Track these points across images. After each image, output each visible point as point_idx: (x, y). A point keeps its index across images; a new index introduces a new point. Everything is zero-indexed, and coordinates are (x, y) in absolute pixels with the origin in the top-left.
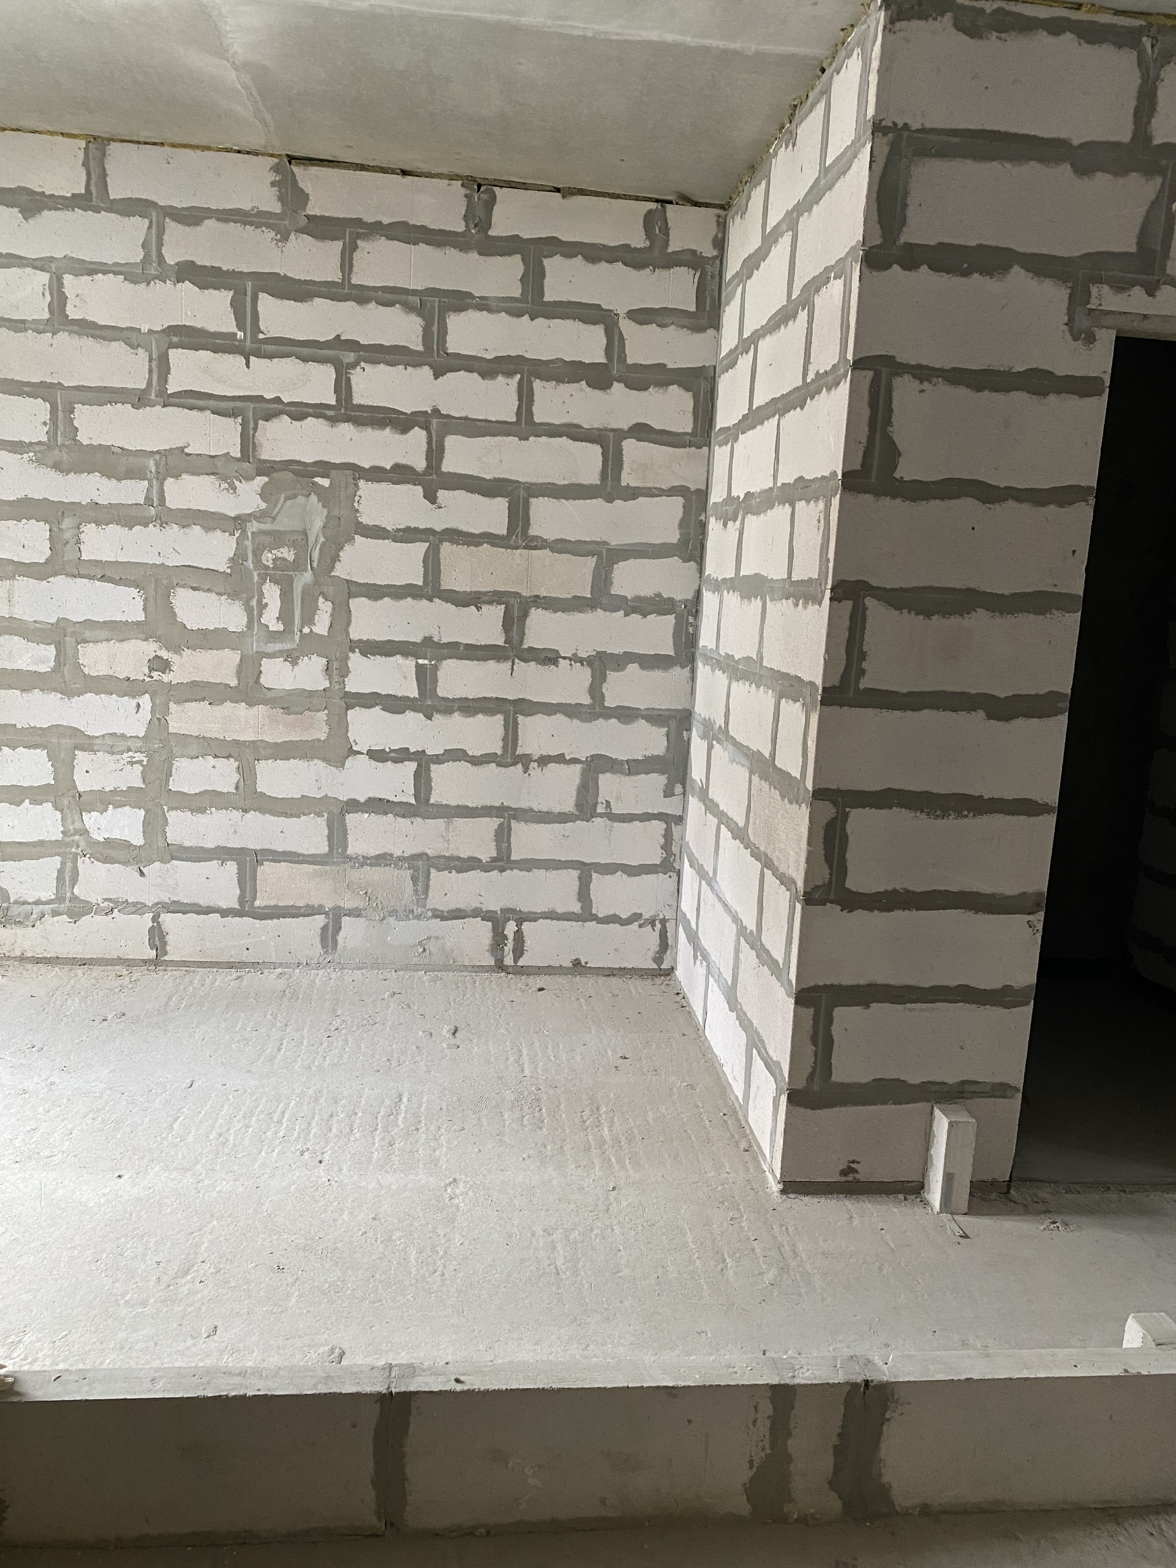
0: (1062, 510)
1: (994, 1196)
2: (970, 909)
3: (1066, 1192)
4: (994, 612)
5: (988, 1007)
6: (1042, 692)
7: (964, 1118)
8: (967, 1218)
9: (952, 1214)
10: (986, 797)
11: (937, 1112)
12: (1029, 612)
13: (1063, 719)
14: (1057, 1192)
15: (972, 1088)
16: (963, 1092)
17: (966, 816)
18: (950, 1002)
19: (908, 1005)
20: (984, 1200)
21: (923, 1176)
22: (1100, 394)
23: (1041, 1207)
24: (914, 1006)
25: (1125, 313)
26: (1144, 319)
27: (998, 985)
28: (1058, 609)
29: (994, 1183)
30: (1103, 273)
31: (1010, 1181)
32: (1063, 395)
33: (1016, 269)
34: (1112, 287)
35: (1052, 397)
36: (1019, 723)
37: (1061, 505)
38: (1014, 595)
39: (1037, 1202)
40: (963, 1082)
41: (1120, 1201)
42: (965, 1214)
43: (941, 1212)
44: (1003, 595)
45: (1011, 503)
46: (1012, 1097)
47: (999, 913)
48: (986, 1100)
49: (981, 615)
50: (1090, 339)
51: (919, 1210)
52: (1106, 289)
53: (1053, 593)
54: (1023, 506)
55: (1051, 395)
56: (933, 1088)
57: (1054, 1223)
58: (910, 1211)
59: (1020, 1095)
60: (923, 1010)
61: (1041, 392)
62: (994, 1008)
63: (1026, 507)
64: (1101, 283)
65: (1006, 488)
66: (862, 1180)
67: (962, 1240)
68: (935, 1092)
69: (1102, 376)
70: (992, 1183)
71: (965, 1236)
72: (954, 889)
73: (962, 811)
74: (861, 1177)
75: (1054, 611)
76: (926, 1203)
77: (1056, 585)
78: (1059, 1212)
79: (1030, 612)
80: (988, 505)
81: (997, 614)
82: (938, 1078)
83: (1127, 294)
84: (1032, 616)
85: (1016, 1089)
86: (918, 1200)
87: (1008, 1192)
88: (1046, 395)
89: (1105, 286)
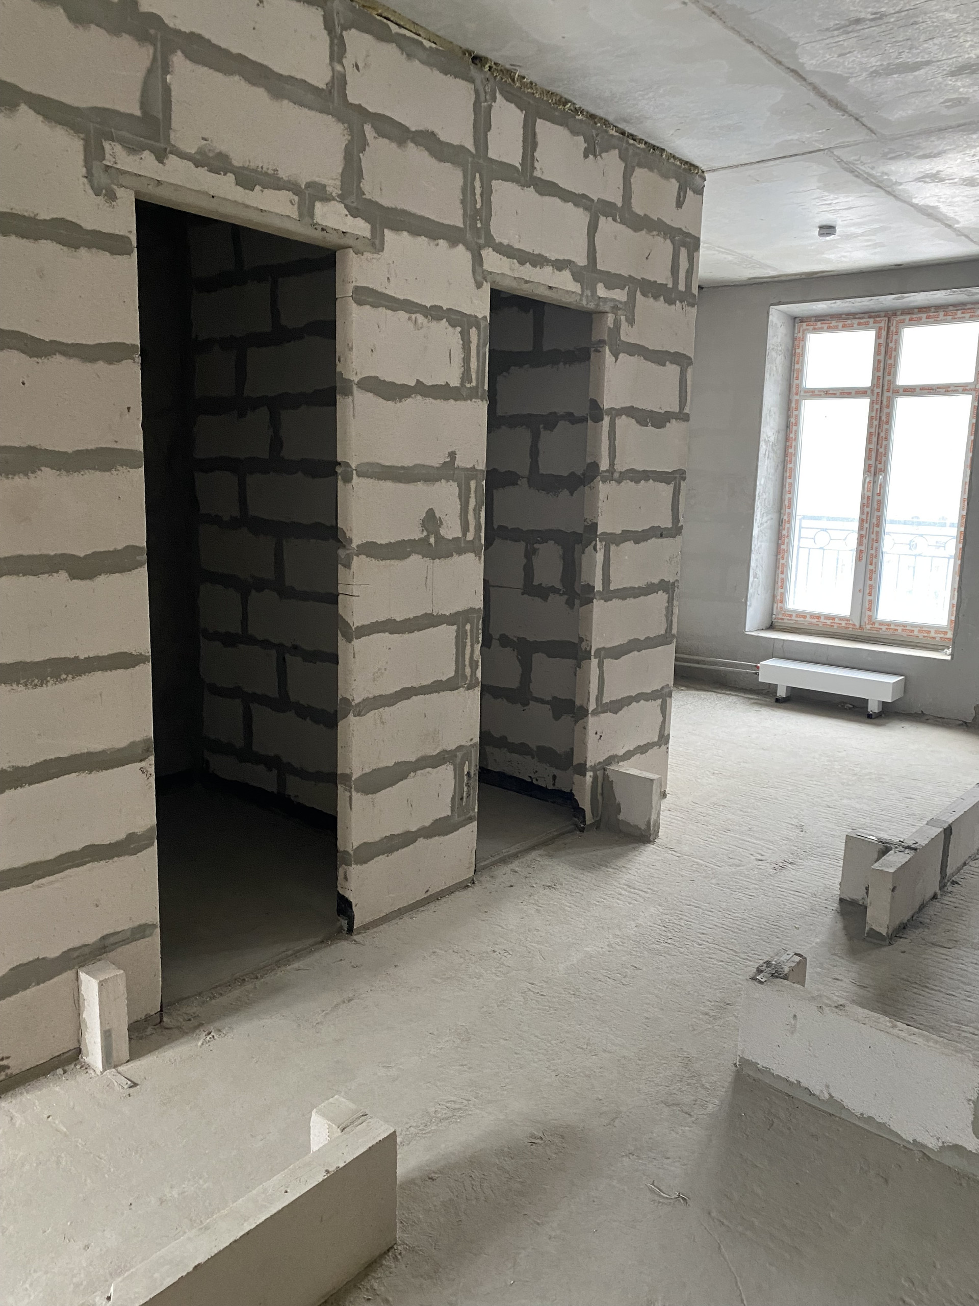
0: (112, 367)
1: (149, 1030)
2: (84, 771)
3: (211, 999)
4: (60, 471)
5: (116, 859)
6: (120, 547)
7: (112, 972)
8: (130, 1065)
9: (115, 1067)
10: (82, 657)
11: (83, 976)
12: (94, 469)
13: (144, 571)
14: (203, 1003)
15: (112, 940)
16: (105, 947)
17: (65, 680)
18: (78, 866)
19: (36, 883)
20: (141, 1038)
21: (79, 1041)
22: (129, 253)
23: (194, 1022)
24: (43, 881)
25: (140, 175)
26: (158, 185)
27: (122, 836)
28: (122, 465)
29: (147, 1019)
30: (113, 130)
31: (161, 1010)
32: (94, 250)
33: (23, 108)
34: (123, 146)
35: (83, 251)
36: (102, 579)
37: (110, 362)
38: (78, 452)
39: (189, 1020)
40: (103, 938)
41: (255, 988)
42: (128, 1061)
43: (104, 1070)
44: (66, 453)
45: (59, 358)
46: (151, 935)
47: (112, 767)
48: (127, 946)
49: (47, 474)
50: (111, 197)
51: (81, 1078)
52: (118, 148)
53: (113, 449)
54: (72, 361)
55: (82, 248)
56: (76, 954)
57: (210, 1033)
58: (73, 1082)
59: (158, 930)
60: (51, 883)
61: (73, 245)
62: (122, 858)
63: (74, 363)
64: (113, 141)
65: (51, 342)
66: (14, 1073)
67: (132, 1090)
68: (78, 956)
69: (129, 235)
70: (146, 1020)
71: (135, 1085)
72: (64, 755)
73: (60, 675)
74: (14, 1071)
75: (119, 467)
76: (86, 1067)
77: (116, 442)
78: (210, 1021)
79: (96, 470)
80: (35, 359)
81: (64, 473)
82: (77, 943)
83: (140, 157)
84: (98, 473)
85: (154, 926)
86: (78, 1067)
87: (161, 1021)
88: (77, 248)
89: (117, 144)
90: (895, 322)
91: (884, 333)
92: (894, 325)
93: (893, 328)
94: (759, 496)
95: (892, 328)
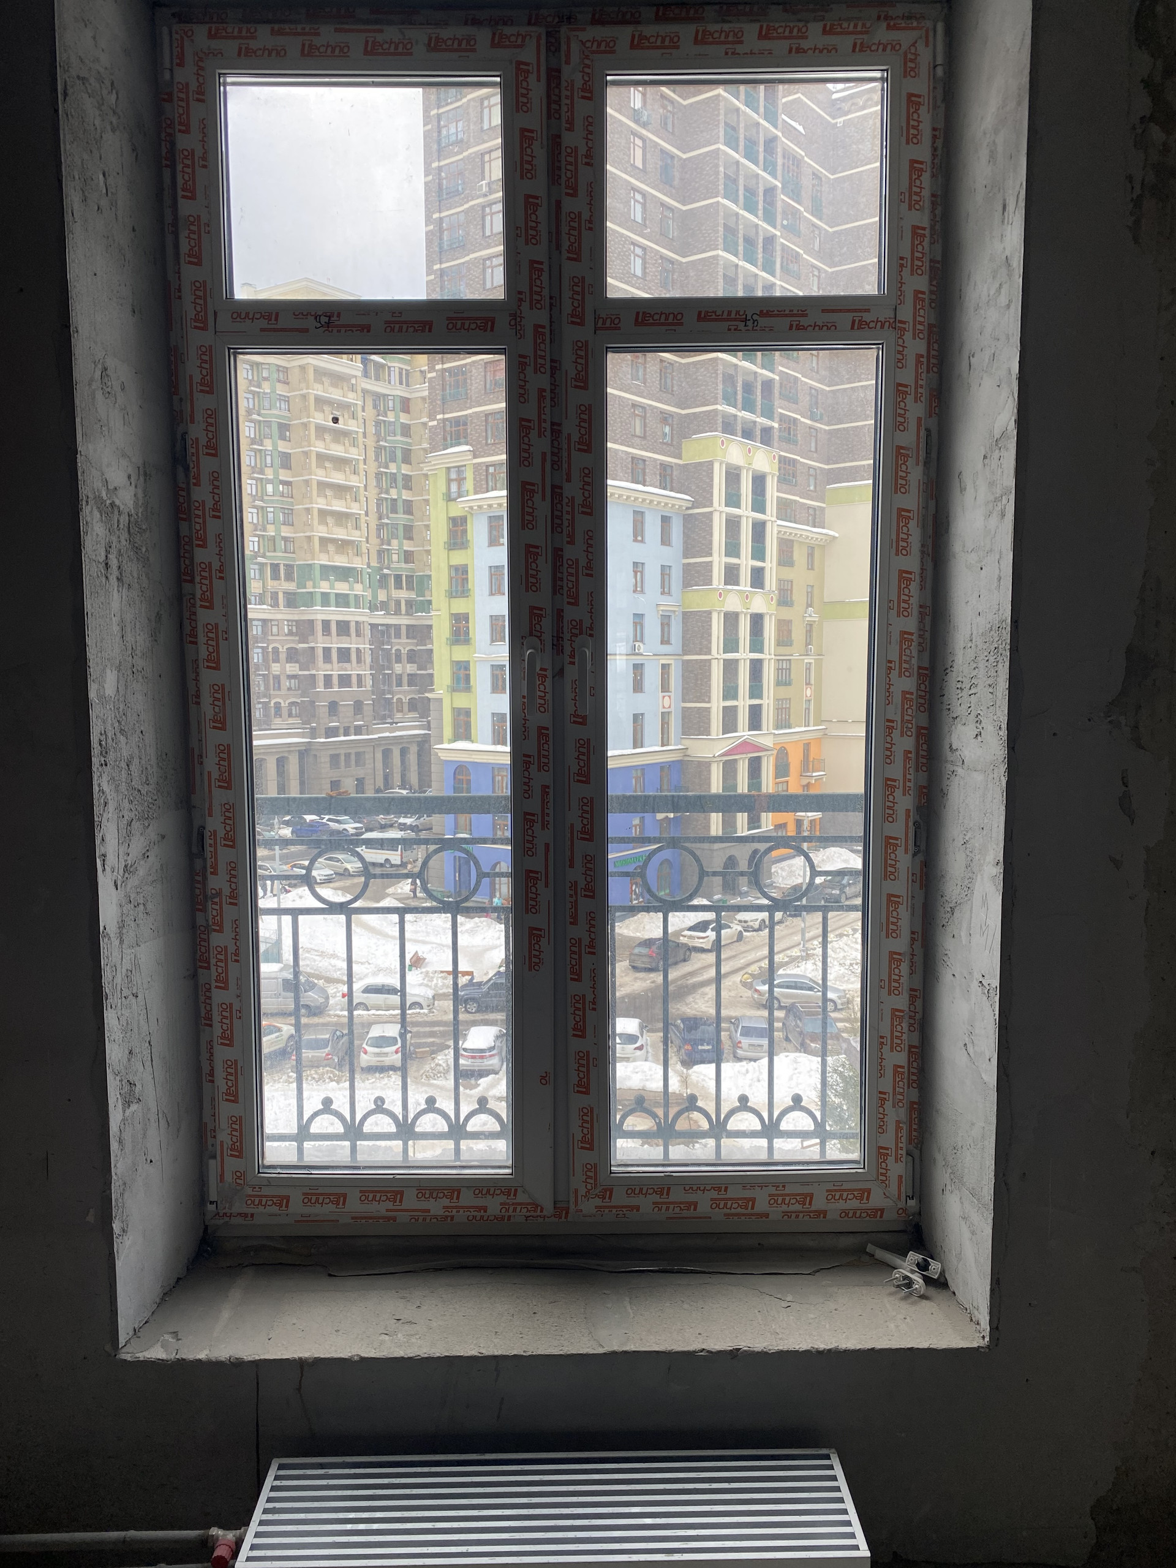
90: (575, 47)
91: (537, 89)
92: (575, 57)
93: (571, 73)
94: (104, 753)
95: (566, 72)
